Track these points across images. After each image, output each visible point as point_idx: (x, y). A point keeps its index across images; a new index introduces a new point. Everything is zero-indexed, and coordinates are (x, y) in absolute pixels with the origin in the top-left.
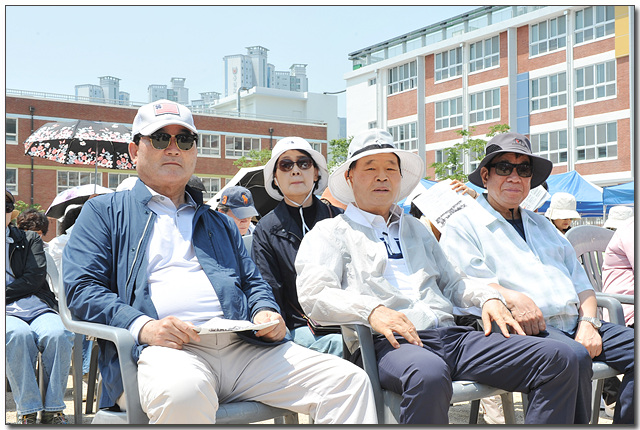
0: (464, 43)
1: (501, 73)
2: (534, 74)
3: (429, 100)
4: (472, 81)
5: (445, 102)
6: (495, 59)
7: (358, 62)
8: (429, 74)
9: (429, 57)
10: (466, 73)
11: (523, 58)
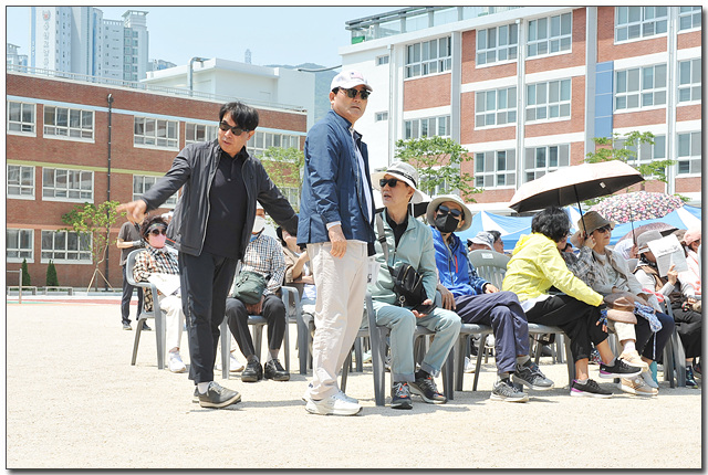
0: (522, 19)
1: (575, 60)
2: (621, 64)
3: (466, 88)
4: (531, 67)
5: (491, 93)
6: (565, 43)
7: (358, 34)
8: (468, 55)
9: (468, 35)
10: (522, 57)
11: (606, 43)
